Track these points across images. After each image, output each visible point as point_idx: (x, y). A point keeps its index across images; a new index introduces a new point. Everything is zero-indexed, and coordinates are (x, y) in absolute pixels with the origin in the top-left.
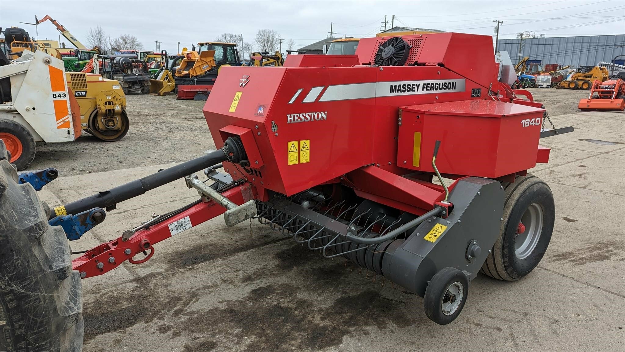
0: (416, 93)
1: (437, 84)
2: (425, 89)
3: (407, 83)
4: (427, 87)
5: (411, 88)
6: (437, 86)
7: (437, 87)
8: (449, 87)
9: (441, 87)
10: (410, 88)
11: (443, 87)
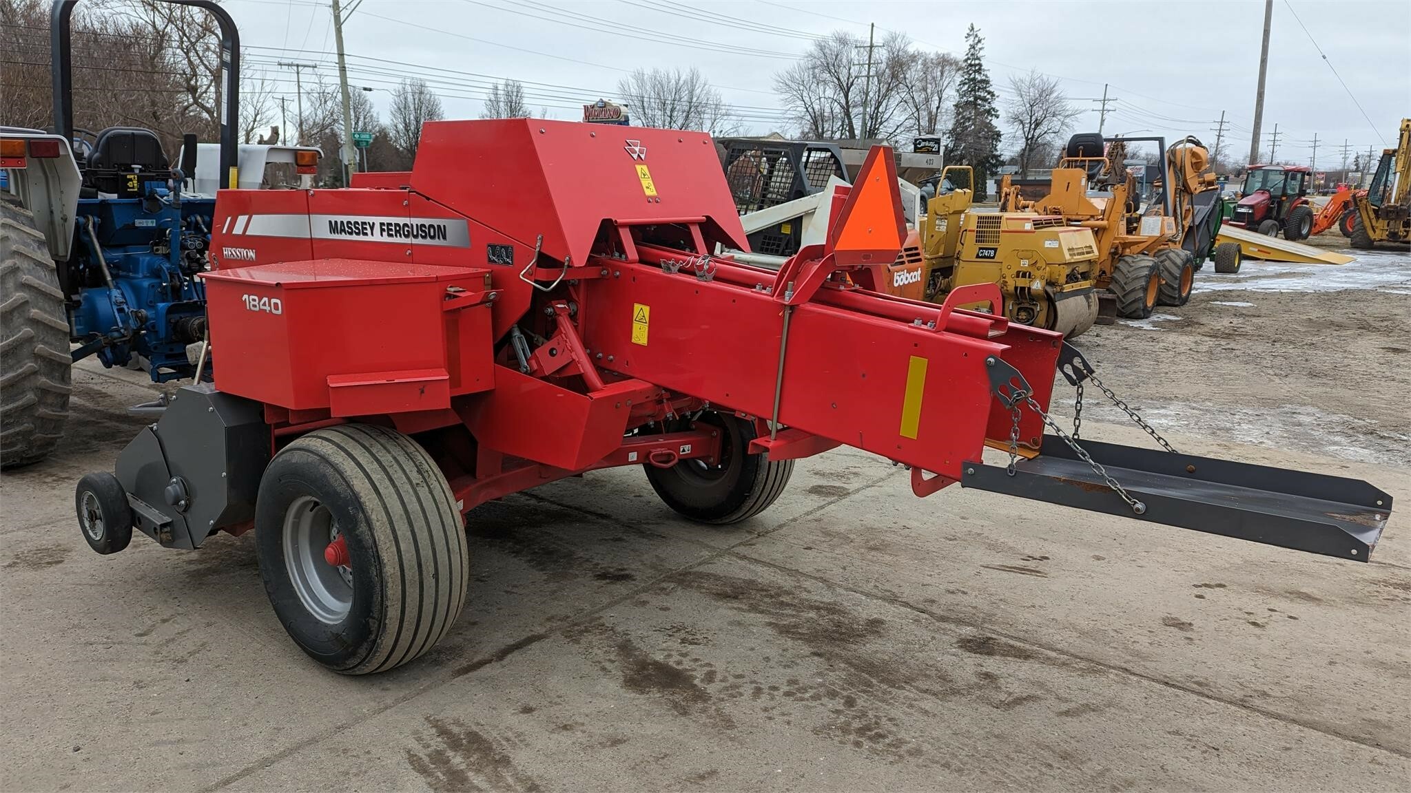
0: (369, 238)
1: (405, 225)
2: (385, 234)
3: (353, 219)
4: (389, 230)
5: (362, 229)
6: (406, 229)
7: (408, 231)
8: (432, 234)
9: (415, 233)
10: (358, 228)
11: (420, 232)
